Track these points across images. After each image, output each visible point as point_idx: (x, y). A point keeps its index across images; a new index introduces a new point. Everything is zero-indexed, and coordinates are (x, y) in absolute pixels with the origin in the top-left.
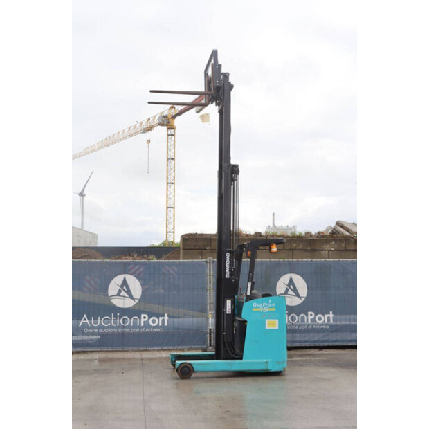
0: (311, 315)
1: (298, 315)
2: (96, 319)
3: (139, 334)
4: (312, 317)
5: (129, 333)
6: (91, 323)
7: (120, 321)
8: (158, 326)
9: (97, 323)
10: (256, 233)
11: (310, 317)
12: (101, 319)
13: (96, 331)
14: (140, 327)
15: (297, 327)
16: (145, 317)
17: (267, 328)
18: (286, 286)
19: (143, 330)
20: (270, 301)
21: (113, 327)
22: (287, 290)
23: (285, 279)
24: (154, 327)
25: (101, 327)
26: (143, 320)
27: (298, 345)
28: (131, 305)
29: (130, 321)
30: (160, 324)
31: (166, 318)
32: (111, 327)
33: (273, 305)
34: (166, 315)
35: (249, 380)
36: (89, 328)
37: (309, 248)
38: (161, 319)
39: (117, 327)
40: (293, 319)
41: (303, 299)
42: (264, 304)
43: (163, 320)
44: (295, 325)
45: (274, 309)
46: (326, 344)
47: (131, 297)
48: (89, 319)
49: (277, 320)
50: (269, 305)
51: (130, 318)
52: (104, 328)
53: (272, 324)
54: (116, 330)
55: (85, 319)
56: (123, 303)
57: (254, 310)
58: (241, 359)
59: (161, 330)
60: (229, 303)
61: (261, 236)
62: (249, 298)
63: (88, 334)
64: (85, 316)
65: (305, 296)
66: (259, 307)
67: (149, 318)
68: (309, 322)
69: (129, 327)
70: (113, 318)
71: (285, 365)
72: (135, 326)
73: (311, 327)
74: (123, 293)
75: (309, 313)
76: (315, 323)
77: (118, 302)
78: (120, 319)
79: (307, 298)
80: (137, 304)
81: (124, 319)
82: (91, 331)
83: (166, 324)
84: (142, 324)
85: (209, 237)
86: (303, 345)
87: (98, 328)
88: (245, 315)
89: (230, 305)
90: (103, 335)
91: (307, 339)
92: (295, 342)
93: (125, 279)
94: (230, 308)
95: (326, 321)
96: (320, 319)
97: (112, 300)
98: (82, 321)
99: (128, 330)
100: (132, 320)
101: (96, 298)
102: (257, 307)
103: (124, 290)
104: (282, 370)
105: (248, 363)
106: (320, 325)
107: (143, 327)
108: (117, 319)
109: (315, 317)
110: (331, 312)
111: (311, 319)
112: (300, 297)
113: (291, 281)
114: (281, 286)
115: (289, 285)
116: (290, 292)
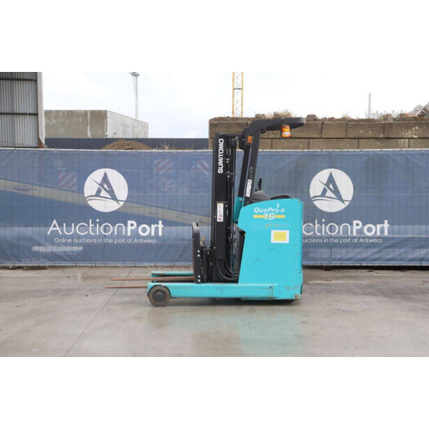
0: (357, 225)
1: (339, 224)
2: (69, 226)
3: (124, 246)
4: (358, 227)
5: (112, 245)
6: (62, 231)
7: (100, 230)
8: (150, 236)
9: (70, 231)
10: (309, 116)
11: (355, 228)
12: (75, 226)
13: (70, 241)
14: (126, 237)
15: (336, 241)
16: (132, 225)
17: (273, 241)
18: (323, 186)
19: (130, 241)
20: (278, 205)
21: (92, 237)
22: (324, 191)
23: (323, 176)
24: (144, 238)
25: (75, 236)
26: (130, 228)
27: (338, 264)
28: (114, 209)
29: (113, 229)
30: (153, 234)
31: (160, 225)
32: (88, 236)
33: (283, 210)
34: (160, 222)
35: (246, 309)
36: (60, 237)
37: (382, 136)
38: (153, 227)
39: (96, 237)
40: (331, 230)
41: (347, 203)
42: (270, 209)
43: (157, 229)
44: (335, 238)
45: (283, 216)
46: (377, 264)
47: (114, 198)
48: (60, 225)
49: (288, 232)
50: (277, 210)
51: (114, 225)
52: (79, 237)
53: (281, 237)
54: (95, 241)
55: (55, 226)
56: (104, 205)
57: (255, 216)
58: (236, 281)
59: (154, 242)
60: (220, 207)
61: (316, 120)
62: (249, 201)
63: (59, 245)
64: (55, 222)
65: (350, 199)
66: (262, 214)
67: (138, 225)
68: (355, 234)
69: (112, 236)
70: (91, 225)
71: (298, 291)
72: (119, 236)
73: (356, 241)
74: (103, 193)
75: (355, 222)
76: (362, 236)
78: (100, 226)
79: (352, 201)
80: (122, 207)
81: (105, 226)
82: (64, 240)
83: (160, 234)
84: (129, 234)
85: (244, 122)
86: (345, 264)
87: (72, 237)
88: (242, 224)
89: (222, 210)
90: (85, 245)
91: (350, 255)
92: (334, 260)
93: (105, 174)
94: (222, 214)
95: (378, 234)
96: (370, 230)
97: (89, 202)
98: (51, 228)
99: (110, 241)
100: (116, 228)
101: (67, 197)
102: (259, 213)
103: (105, 189)
104: (293, 298)
105: (244, 287)
106: (370, 238)
107: (130, 237)
108: (96, 226)
109: (362, 228)
110: (386, 222)
111: (357, 230)
112: (343, 201)
113: (331, 179)
114: (317, 185)
115: (327, 185)
116: (329, 193)
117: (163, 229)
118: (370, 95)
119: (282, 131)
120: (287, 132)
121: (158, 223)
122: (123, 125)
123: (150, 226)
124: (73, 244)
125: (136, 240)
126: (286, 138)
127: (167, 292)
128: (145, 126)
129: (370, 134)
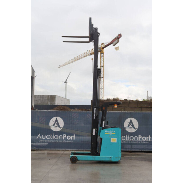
0: (140, 137)
1: (134, 137)
2: (44, 136)
3: (62, 143)
4: (140, 138)
5: (58, 143)
6: (42, 138)
7: (54, 137)
8: (70, 140)
9: (44, 138)
10: (125, 100)
11: (139, 138)
12: (46, 136)
13: (44, 141)
14: (63, 140)
15: (133, 142)
16: (65, 136)
17: (111, 142)
18: (129, 124)
19: (64, 141)
20: (113, 130)
21: (51, 140)
22: (129, 125)
23: (128, 120)
24: (69, 140)
25: (46, 139)
26: (64, 137)
27: (134, 150)
28: (59, 130)
29: (58, 137)
30: (72, 139)
31: (74, 136)
32: (50, 139)
33: (115, 131)
34: (74, 135)
35: (102, 165)
36: (41, 140)
37: (149, 107)
38: (72, 136)
39: (53, 140)
40: (131, 138)
41: (136, 129)
42: (110, 131)
43: (73, 137)
44: (133, 141)
45: (115, 134)
46: (147, 150)
47: (59, 127)
48: (41, 136)
49: (116, 139)
50: (113, 131)
51: (59, 136)
52: (47, 140)
53: (114, 140)
54: (52, 141)
56: (56, 129)
57: (106, 133)
58: (99, 155)
59: (72, 142)
60: (94, 130)
61: (127, 101)
62: (103, 128)
63: (40, 142)
64: (39, 134)
65: (137, 128)
66: (108, 132)
67: (67, 136)
68: (139, 140)
69: (58, 139)
70: (51, 136)
71: (120, 159)
72: (60, 139)
73: (140, 142)
74: (56, 125)
75: (139, 136)
76: (142, 141)
77: (54, 129)
78: (54, 136)
79: (138, 129)
80: (62, 130)
81: (56, 136)
82: (42, 141)
83: (74, 139)
84: (64, 139)
85: (103, 101)
86: (136, 150)
87: (45, 140)
88: (101, 136)
89: (95, 131)
90: (49, 143)
91: (138, 147)
92: (133, 149)
93: (57, 119)
94: (95, 132)
95: (147, 140)
96: (144, 139)
97: (51, 128)
98: (38, 137)
99: (57, 141)
100: (59, 137)
101: (44, 126)
102: (107, 132)
104: (118, 161)
105: (102, 157)
106: (144, 141)
108: (53, 136)
109: (142, 138)
110: (149, 136)
111: (140, 139)
112: (135, 129)
113: (131, 121)
114: (126, 123)
115: (130, 123)
116: (130, 126)
117: (75, 137)
118: (148, 91)
119: (114, 106)
120: (116, 106)
121: (73, 135)
122: (61, 100)
123: (71, 136)
124: (45, 142)
125: (66, 141)
126: (115, 108)
127: (76, 158)
128: (69, 100)
129: (145, 106)
